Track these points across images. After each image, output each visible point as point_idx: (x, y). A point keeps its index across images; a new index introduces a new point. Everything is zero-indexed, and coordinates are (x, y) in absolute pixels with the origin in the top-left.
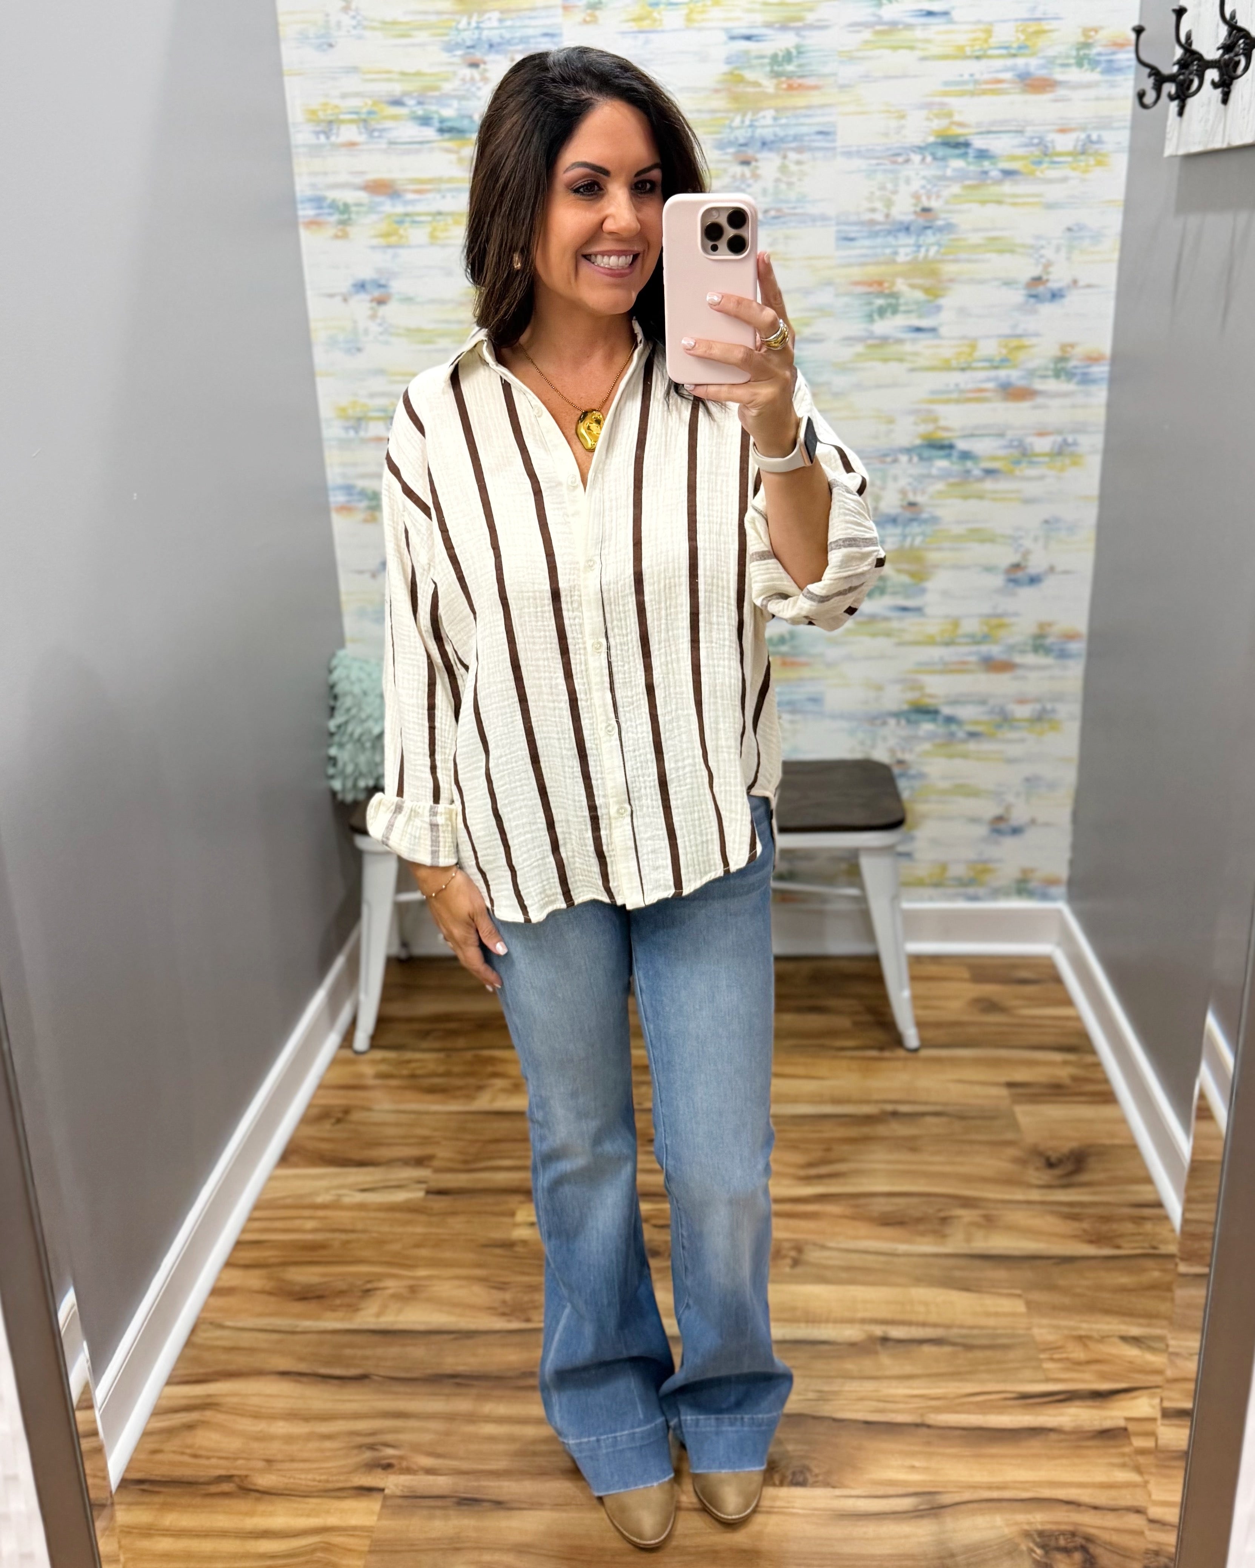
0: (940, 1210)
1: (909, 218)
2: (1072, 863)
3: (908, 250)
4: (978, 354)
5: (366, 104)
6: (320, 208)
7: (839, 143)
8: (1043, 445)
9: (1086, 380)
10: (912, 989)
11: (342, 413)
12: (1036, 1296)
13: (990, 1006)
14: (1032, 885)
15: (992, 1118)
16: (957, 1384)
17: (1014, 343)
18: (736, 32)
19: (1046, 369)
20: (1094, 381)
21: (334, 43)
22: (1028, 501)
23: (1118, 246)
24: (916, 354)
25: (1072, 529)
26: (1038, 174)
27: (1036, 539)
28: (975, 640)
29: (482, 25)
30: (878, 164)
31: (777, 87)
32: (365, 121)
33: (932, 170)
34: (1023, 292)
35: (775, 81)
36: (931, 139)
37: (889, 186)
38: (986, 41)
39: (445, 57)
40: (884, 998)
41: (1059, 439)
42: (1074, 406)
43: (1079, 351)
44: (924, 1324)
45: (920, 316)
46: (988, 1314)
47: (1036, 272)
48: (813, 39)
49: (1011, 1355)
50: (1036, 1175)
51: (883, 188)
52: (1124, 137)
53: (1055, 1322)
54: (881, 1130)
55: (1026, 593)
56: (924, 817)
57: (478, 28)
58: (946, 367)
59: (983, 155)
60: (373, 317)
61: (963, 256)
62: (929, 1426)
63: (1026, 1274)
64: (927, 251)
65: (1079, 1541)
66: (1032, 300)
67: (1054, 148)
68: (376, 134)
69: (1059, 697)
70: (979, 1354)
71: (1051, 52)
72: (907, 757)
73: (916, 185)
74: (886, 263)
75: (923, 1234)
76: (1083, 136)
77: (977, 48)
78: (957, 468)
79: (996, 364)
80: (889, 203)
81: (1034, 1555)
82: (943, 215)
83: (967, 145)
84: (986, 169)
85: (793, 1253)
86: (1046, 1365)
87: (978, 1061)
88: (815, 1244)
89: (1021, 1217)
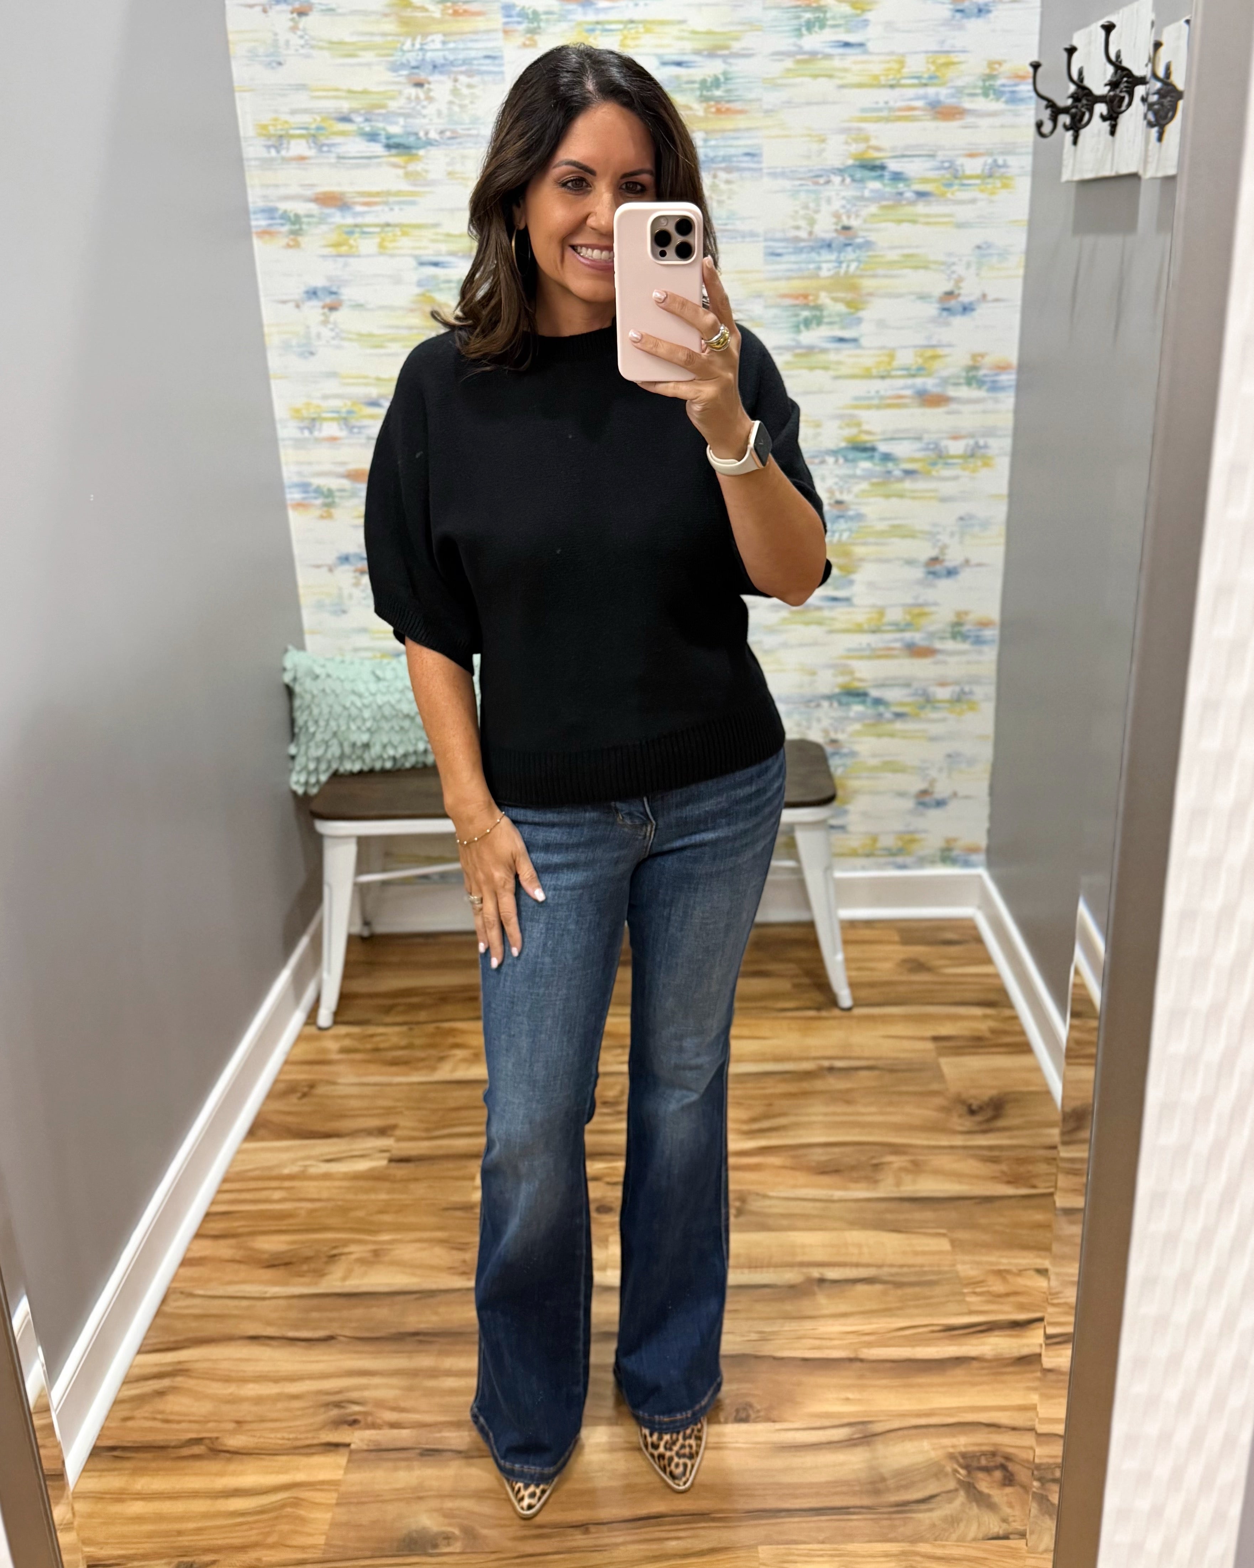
0: (873, 1157)
1: (829, 236)
2: (990, 832)
3: (830, 265)
4: (896, 364)
5: (315, 120)
6: (272, 218)
7: (764, 165)
8: (956, 448)
9: (995, 387)
10: (845, 952)
11: (297, 414)
12: (960, 1235)
13: (917, 966)
14: (954, 854)
15: (920, 1070)
16: (888, 1320)
17: (929, 353)
18: (668, 58)
19: (958, 377)
20: (1003, 389)
21: (282, 61)
22: (944, 500)
23: (1023, 263)
24: (839, 363)
25: (985, 524)
26: (949, 195)
27: (952, 534)
28: (900, 628)
29: (426, 47)
30: (801, 185)
31: (706, 110)
32: (314, 136)
33: (851, 192)
34: (937, 306)
35: (704, 105)
36: (850, 162)
37: (812, 205)
38: (899, 71)
39: (390, 76)
40: (819, 961)
41: (971, 442)
42: (984, 412)
43: (988, 361)
44: (857, 1265)
45: (843, 328)
46: (916, 1253)
47: (948, 287)
48: (739, 66)
49: (938, 1290)
50: (959, 1122)
51: (806, 207)
52: (1027, 161)
53: (977, 1258)
54: (818, 1085)
55: (944, 584)
56: (854, 792)
57: (421, 49)
58: (867, 375)
59: (897, 177)
60: (325, 322)
61: (880, 272)
62: (862, 1360)
63: (952, 1215)
64: (848, 266)
65: (1000, 1460)
66: (945, 314)
67: (963, 171)
68: (325, 149)
69: (975, 680)
70: (909, 1291)
71: (959, 83)
72: (839, 737)
73: (837, 205)
74: (810, 278)
75: (856, 1180)
76: (990, 160)
77: (891, 77)
78: (878, 468)
79: (913, 372)
80: (812, 222)
81: (958, 1476)
82: (861, 233)
83: (883, 168)
84: (901, 190)
85: (738, 1204)
86: (968, 1299)
87: (907, 1018)
88: (757, 1194)
89: (946, 1162)
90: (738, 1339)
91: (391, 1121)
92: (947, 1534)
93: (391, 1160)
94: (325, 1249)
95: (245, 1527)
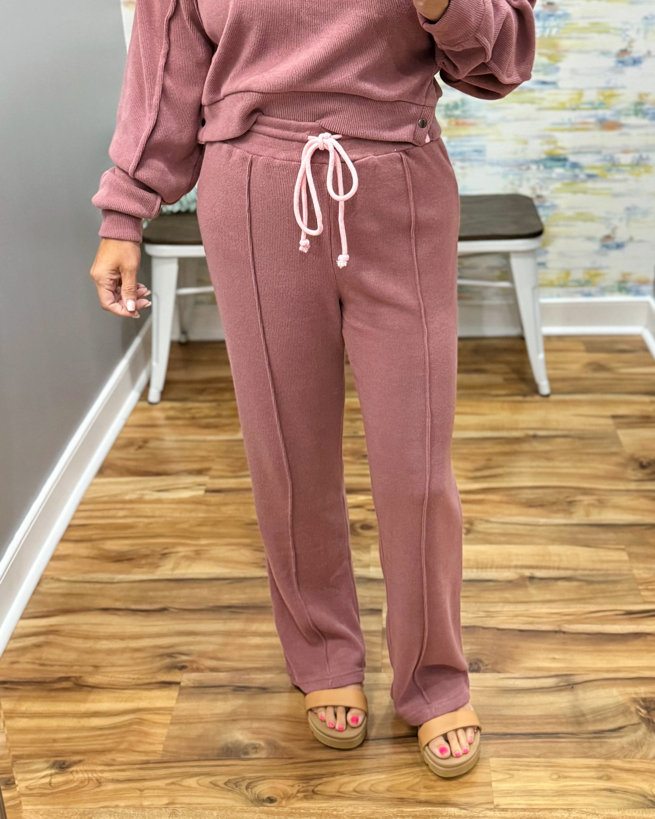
0: (568, 497)
10: (546, 357)
12: (635, 549)
13: (599, 367)
14: (629, 285)
15: (601, 438)
16: (582, 606)
22: (633, 3)
27: (638, 31)
28: (594, 106)
44: (558, 568)
46: (602, 562)
49: (619, 587)
50: (631, 473)
53: (648, 566)
54: (526, 447)
55: (631, 71)
56: (555, 237)
62: (564, 633)
63: (628, 536)
69: (651, 149)
70: (597, 587)
72: (544, 193)
75: (556, 512)
81: (640, 714)
85: (467, 526)
86: (643, 593)
87: (591, 403)
88: (482, 520)
89: (623, 500)
90: (470, 616)
91: (206, 465)
92: (633, 754)
93: (207, 491)
94: (158, 549)
95: (102, 738)
